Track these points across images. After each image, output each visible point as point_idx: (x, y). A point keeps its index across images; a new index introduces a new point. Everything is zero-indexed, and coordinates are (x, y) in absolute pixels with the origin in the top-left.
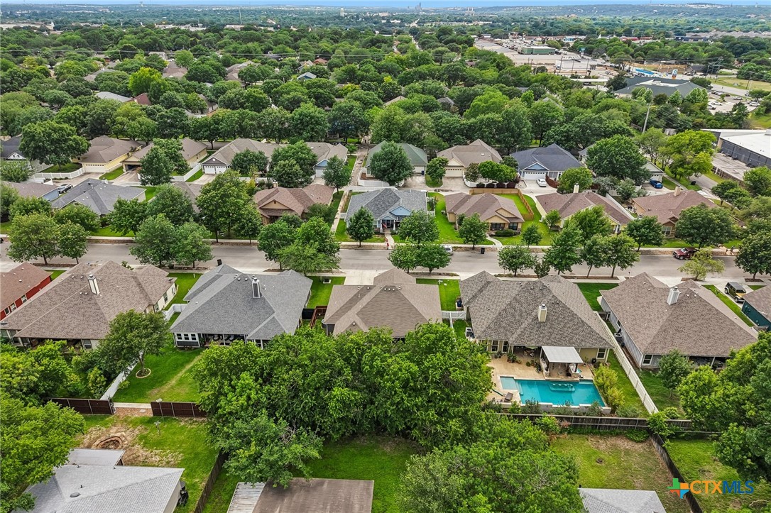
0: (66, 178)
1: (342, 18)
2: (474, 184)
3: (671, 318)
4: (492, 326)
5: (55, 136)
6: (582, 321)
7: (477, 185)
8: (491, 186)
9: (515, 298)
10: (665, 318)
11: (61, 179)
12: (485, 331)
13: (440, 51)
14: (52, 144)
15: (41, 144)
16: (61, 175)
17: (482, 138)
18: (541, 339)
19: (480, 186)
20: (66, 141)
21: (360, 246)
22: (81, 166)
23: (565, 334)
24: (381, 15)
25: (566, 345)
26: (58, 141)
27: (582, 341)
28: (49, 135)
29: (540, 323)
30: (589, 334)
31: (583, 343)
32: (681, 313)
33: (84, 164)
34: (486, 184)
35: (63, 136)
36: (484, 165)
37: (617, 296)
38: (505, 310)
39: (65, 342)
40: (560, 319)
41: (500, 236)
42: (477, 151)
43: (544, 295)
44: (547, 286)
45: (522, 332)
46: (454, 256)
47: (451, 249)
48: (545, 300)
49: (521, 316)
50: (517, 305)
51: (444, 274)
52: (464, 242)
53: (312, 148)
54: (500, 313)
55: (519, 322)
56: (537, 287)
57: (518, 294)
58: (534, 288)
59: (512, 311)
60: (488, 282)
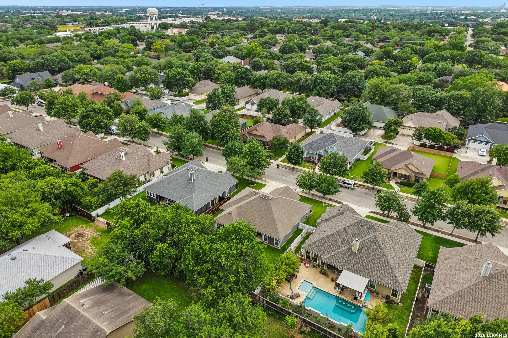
0: (179, 100)
1: (428, 14)
2: (418, 143)
3: (473, 287)
4: (317, 243)
5: (178, 77)
6: (388, 263)
7: (421, 144)
8: (432, 147)
9: (345, 228)
10: (468, 285)
11: (176, 100)
12: (310, 245)
13: (480, 41)
14: (176, 81)
15: (170, 80)
16: (177, 98)
17: (448, 109)
18: (346, 264)
19: (423, 145)
20: (183, 80)
21: (294, 168)
22: (188, 95)
23: (368, 267)
24: (463, 12)
25: (364, 276)
26: (179, 80)
27: (379, 277)
28: (176, 75)
29: (353, 252)
30: (388, 274)
31: (379, 279)
32: (487, 287)
33: (190, 94)
34: (428, 144)
35: (182, 77)
36: (428, 130)
37: (449, 255)
38: (332, 235)
39: (98, 181)
40: (370, 255)
41: (403, 185)
42: (436, 119)
43: (368, 233)
44: (376, 227)
45: (335, 254)
46: (354, 190)
47: (353, 185)
48: (367, 237)
49: (342, 243)
50: (344, 234)
51: (334, 200)
52: (365, 182)
53: (313, 100)
54: (328, 236)
55: (338, 247)
56: (366, 225)
57: (349, 227)
58: (363, 226)
59: (337, 237)
60: (342, 213)
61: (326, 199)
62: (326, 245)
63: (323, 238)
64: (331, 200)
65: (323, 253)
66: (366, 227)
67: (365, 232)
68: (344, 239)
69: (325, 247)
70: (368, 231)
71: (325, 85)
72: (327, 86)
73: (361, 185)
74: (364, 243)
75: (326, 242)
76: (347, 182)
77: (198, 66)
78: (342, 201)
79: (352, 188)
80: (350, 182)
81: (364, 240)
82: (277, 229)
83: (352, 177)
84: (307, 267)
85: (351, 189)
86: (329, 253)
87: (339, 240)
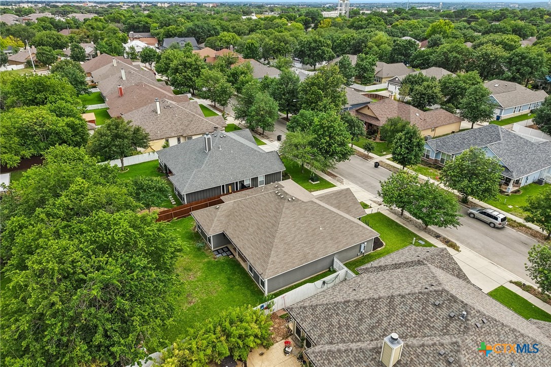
9: (393, 298)
29: (381, 364)
43: (445, 331)
44: (472, 322)
45: (339, 351)
46: (501, 232)
47: (499, 220)
48: (436, 339)
49: (372, 329)
50: (384, 310)
51: (444, 238)
52: (528, 219)
53: (497, 85)
54: (348, 302)
55: (358, 336)
56: (448, 308)
57: (403, 297)
58: (439, 306)
59: (366, 312)
60: (419, 263)
61: (430, 232)
62: (334, 321)
63: (336, 304)
64: (437, 236)
65: (321, 336)
66: (444, 312)
67: (438, 324)
68: (379, 322)
69: (331, 324)
70: (448, 326)
71: (527, 64)
72: (532, 67)
73: (520, 225)
74: (419, 350)
75: (337, 314)
76: (489, 211)
77: (348, 38)
78: (458, 244)
79: (497, 225)
80: (495, 214)
81: (423, 345)
82: (268, 256)
83: (510, 207)
84: (286, 353)
85: (494, 227)
86: (331, 343)
87: (368, 321)
